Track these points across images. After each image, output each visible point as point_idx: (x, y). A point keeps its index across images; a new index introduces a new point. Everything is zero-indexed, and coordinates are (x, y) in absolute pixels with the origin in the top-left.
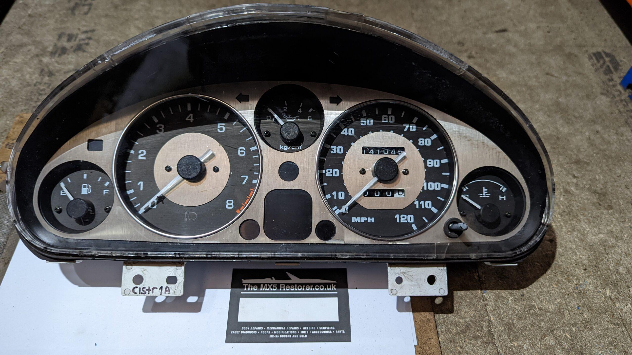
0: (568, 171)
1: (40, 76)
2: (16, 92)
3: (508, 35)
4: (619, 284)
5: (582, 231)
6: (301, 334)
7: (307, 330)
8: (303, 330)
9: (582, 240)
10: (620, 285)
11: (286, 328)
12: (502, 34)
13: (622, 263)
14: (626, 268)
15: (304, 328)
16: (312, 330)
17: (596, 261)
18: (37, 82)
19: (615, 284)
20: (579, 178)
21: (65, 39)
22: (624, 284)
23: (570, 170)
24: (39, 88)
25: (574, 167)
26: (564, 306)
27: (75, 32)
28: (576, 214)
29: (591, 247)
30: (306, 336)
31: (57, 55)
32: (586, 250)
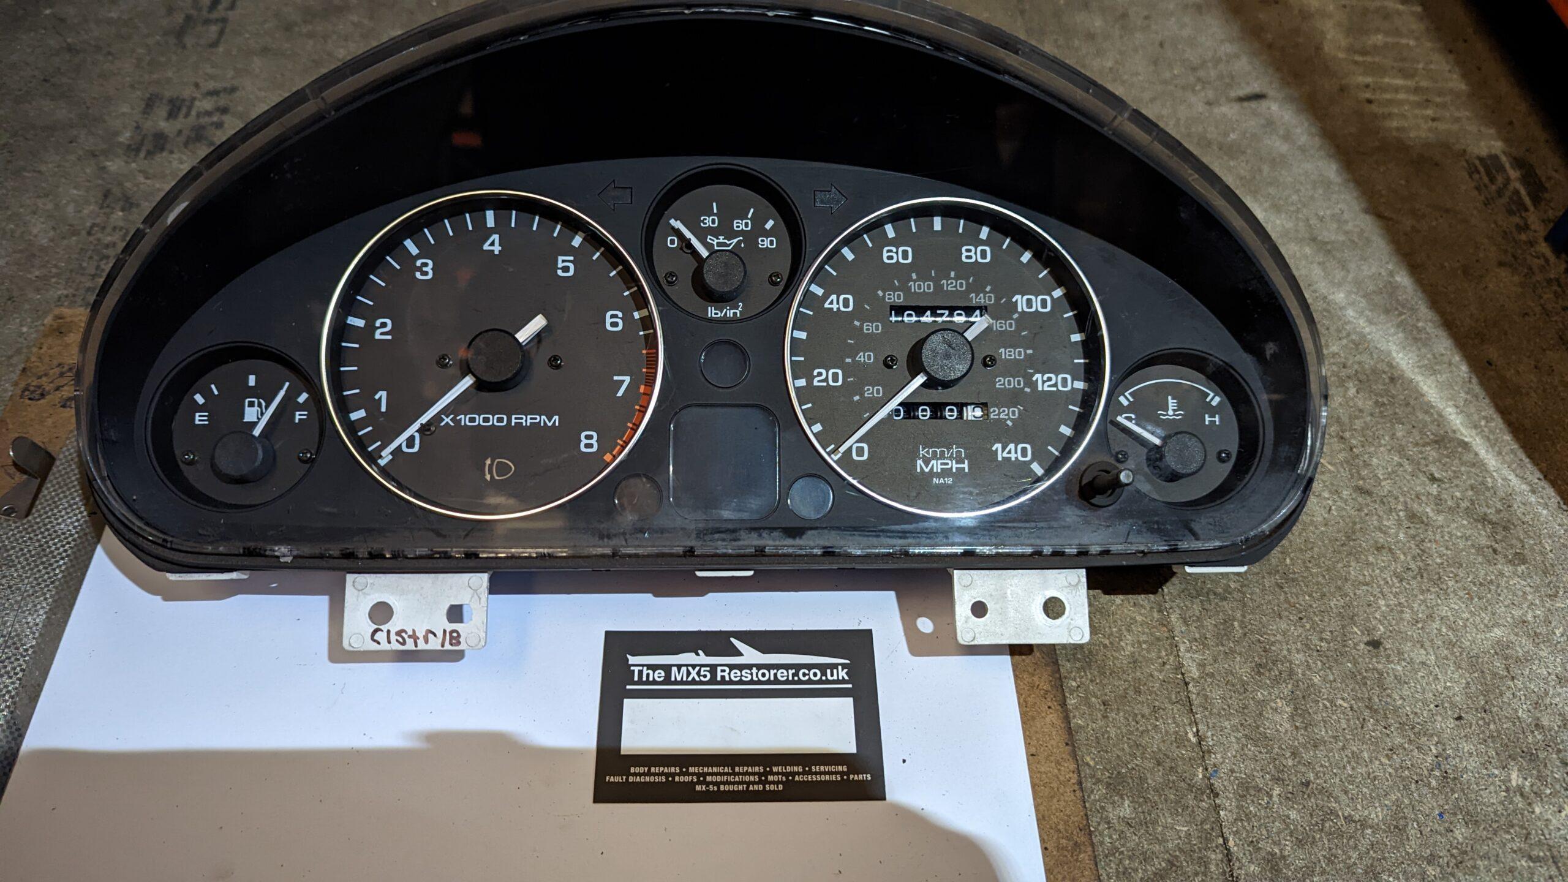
0: (1419, 464)
1: (101, 208)
2: (43, 249)
3: (1269, 108)
4: (1542, 755)
5: (1452, 619)
6: (770, 783)
7: (783, 774)
8: (774, 774)
9: (1451, 645)
10: (1544, 759)
11: (733, 769)
12: (1253, 104)
13: (1548, 702)
14: (1560, 714)
15: (775, 769)
16: (793, 774)
17: (1485, 696)
18: (94, 225)
19: (1532, 757)
20: (1444, 483)
21: (162, 111)
22: (1554, 756)
23: (1423, 462)
24: (99, 240)
25: (1432, 453)
26: (1405, 810)
27: (187, 92)
28: (1437, 576)
29: (1474, 663)
30: (781, 787)
31: (142, 154)
32: (1462, 669)
